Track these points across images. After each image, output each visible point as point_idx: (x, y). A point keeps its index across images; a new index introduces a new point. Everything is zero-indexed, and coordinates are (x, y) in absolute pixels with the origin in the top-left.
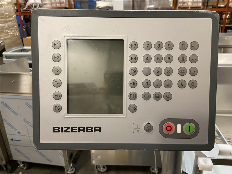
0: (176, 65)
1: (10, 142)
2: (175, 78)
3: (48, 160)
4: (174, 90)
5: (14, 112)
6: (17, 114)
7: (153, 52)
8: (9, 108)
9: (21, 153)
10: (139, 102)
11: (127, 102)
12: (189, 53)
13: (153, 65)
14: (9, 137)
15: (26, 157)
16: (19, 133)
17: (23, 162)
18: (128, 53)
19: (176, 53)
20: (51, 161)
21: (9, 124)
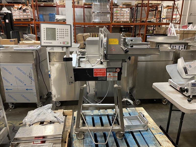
0: (65, 33)
1: (5, 91)
2: (65, 35)
3: (28, 100)
4: (65, 37)
5: (10, 73)
6: (11, 74)
7: (61, 30)
8: (7, 70)
9: (12, 97)
10: (59, 38)
11: (57, 39)
12: (67, 31)
13: (61, 32)
14: (5, 88)
15: (15, 100)
16: (11, 85)
17: (13, 104)
18: (56, 30)
19: (65, 31)
20: (29, 101)
21: (6, 80)
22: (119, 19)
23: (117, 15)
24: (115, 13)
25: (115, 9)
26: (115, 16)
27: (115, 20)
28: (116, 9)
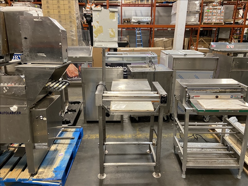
22: (210, 20)
23: (208, 15)
24: (206, 13)
25: (206, 8)
26: (206, 16)
27: (204, 21)
28: (208, 7)
